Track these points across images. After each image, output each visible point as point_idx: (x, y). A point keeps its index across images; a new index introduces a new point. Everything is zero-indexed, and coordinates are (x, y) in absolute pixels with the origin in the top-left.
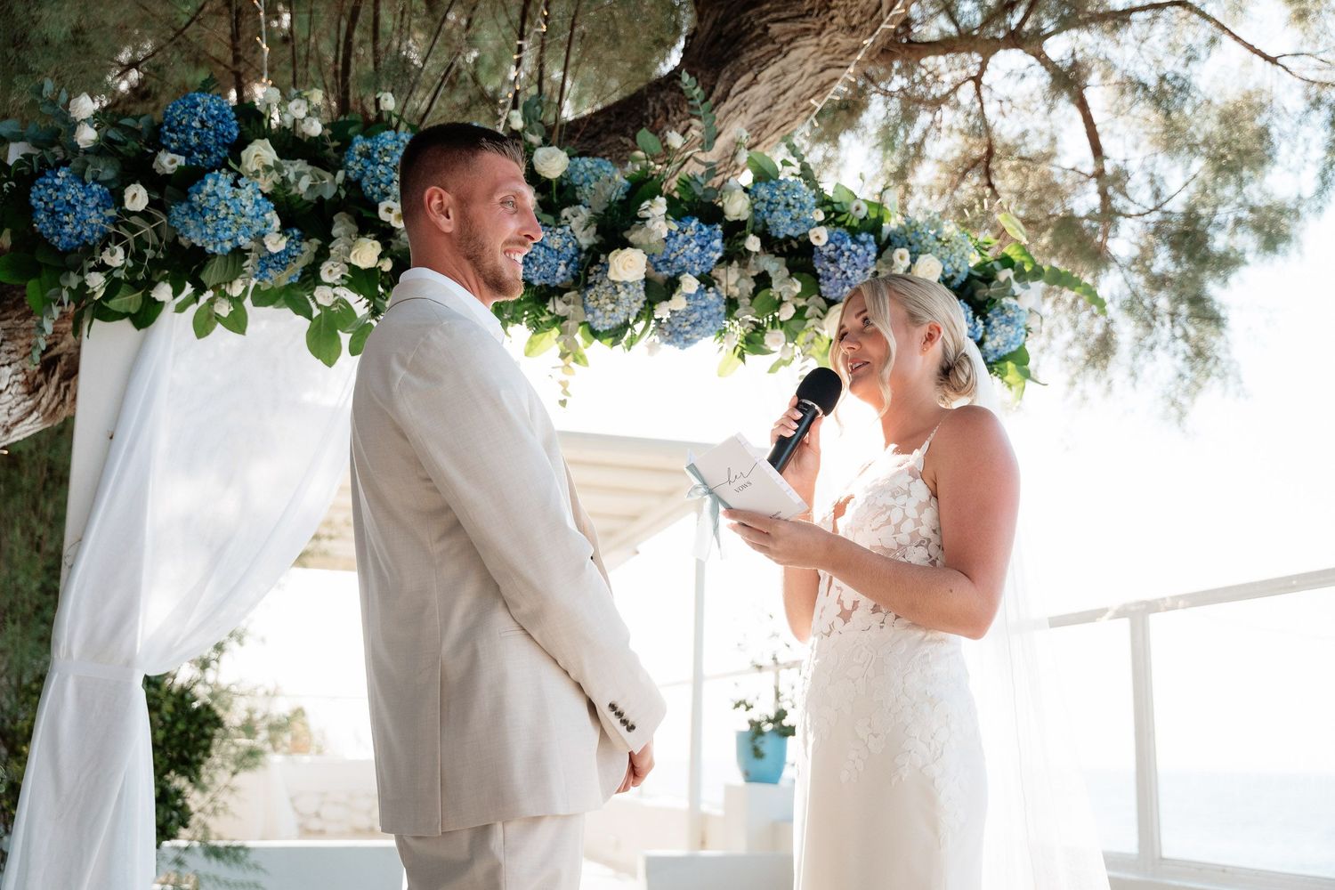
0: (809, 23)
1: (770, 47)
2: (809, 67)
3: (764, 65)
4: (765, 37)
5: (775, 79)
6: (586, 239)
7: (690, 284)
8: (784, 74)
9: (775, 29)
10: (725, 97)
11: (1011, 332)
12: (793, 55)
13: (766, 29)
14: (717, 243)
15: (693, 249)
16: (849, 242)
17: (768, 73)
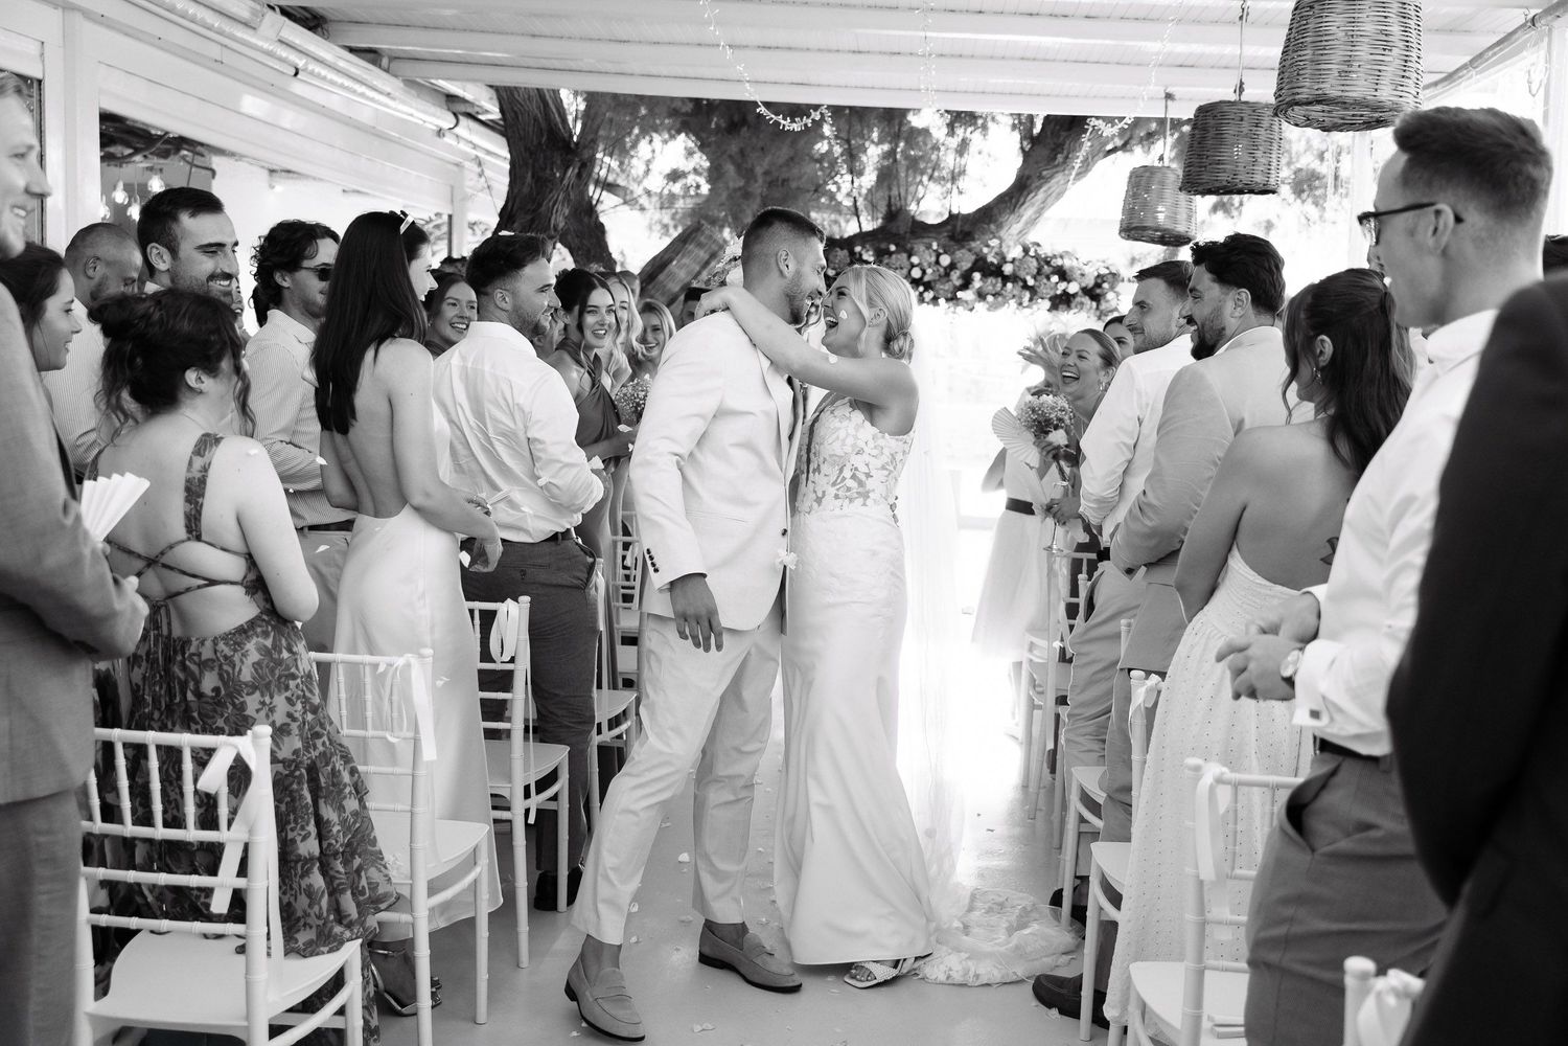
0: (1058, 169)
1: (1042, 181)
2: (1062, 182)
3: (1039, 188)
4: (1040, 177)
5: (1045, 191)
6: (958, 283)
7: (990, 298)
8: (1049, 188)
9: (1044, 173)
10: (1023, 204)
11: (1108, 305)
12: (1053, 181)
13: (1041, 173)
14: (999, 285)
15: (991, 288)
16: (1045, 281)
17: (1042, 190)
